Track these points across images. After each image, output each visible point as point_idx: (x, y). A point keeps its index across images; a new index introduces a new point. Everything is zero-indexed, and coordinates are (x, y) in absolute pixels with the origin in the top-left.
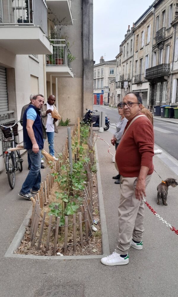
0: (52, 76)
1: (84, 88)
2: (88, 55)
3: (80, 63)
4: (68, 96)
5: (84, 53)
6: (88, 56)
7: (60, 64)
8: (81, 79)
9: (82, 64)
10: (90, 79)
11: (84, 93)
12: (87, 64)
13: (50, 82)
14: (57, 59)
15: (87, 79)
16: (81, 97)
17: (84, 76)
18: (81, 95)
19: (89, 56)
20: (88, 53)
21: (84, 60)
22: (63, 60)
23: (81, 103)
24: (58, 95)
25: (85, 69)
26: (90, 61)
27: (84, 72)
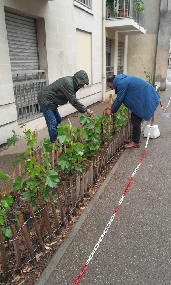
0: (118, 33)
1: (158, 46)
2: (166, 4)
3: (156, 16)
4: (139, 56)
5: (161, 3)
6: (166, 6)
7: (122, 16)
8: (157, 35)
9: (159, 16)
10: (166, 34)
11: (158, 51)
12: (164, 16)
13: (114, 40)
14: (120, 10)
15: (163, 34)
16: (154, 57)
17: (160, 32)
18: (154, 54)
19: (168, 5)
20: (166, 2)
21: (161, 11)
22: (127, 10)
23: (154, 64)
24: (128, 55)
25: (161, 22)
26: (168, 11)
27: (160, 27)
